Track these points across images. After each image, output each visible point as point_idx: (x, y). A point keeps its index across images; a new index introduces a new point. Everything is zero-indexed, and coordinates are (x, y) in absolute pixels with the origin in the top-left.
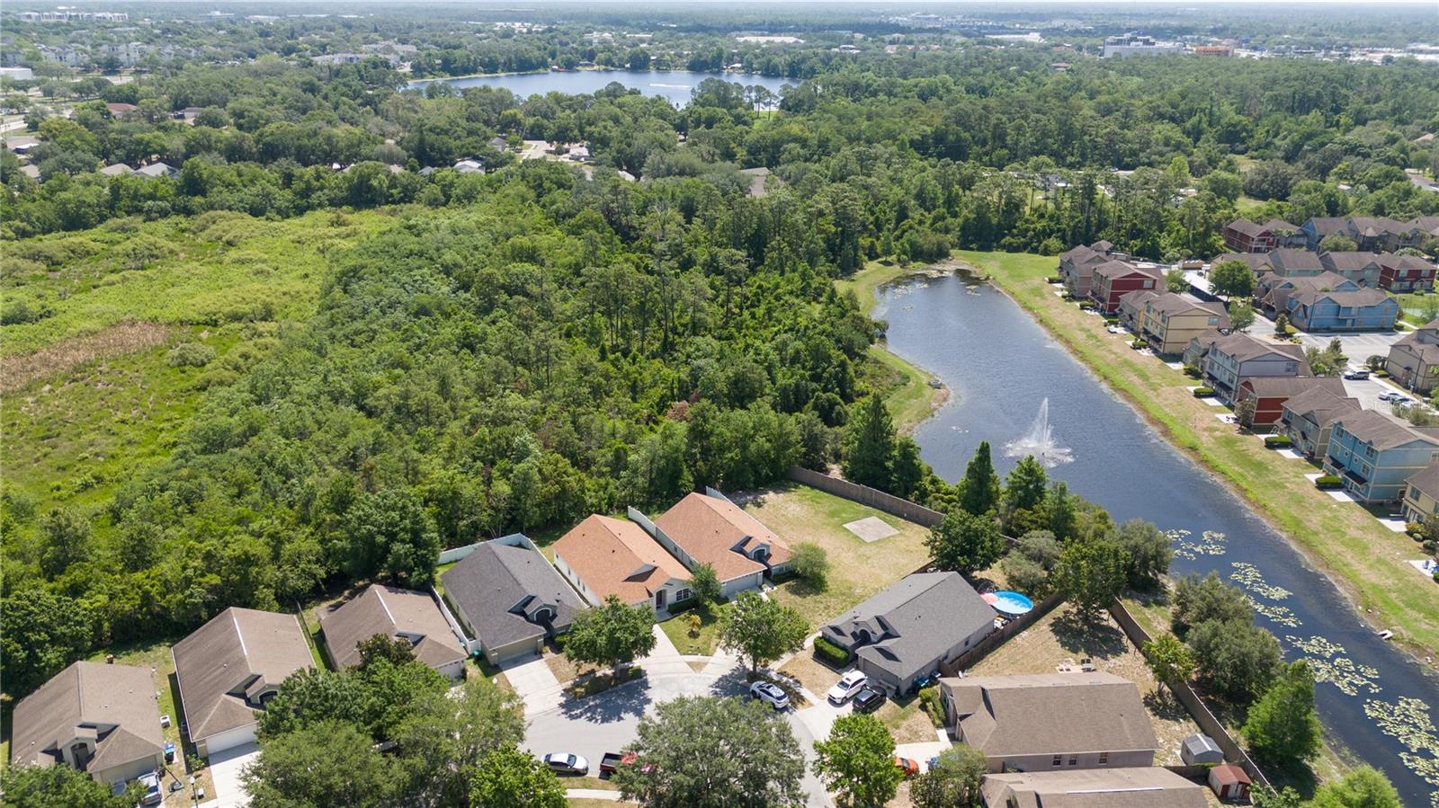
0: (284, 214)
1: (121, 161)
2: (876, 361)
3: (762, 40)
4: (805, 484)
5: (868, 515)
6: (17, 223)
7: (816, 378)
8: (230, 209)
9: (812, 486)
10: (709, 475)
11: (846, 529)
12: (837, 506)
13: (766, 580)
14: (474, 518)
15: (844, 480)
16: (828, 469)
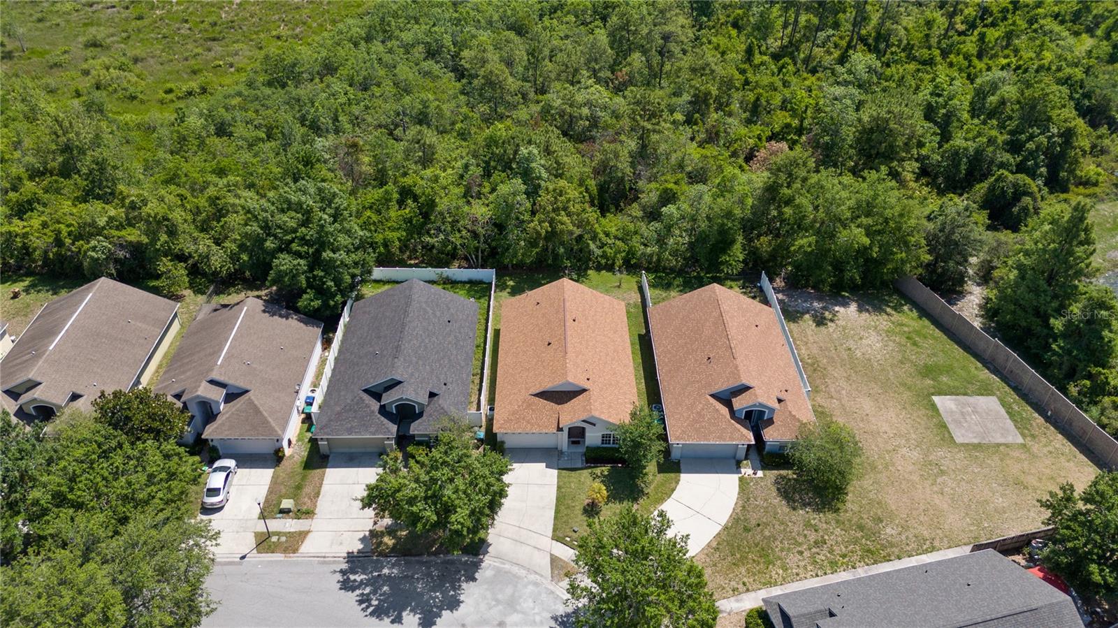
4: (915, 306)
5: (985, 390)
7: (1014, 147)
9: (924, 313)
10: (773, 256)
11: (933, 406)
12: (940, 359)
13: (754, 455)
14: (442, 236)
15: (977, 324)
16: (961, 294)
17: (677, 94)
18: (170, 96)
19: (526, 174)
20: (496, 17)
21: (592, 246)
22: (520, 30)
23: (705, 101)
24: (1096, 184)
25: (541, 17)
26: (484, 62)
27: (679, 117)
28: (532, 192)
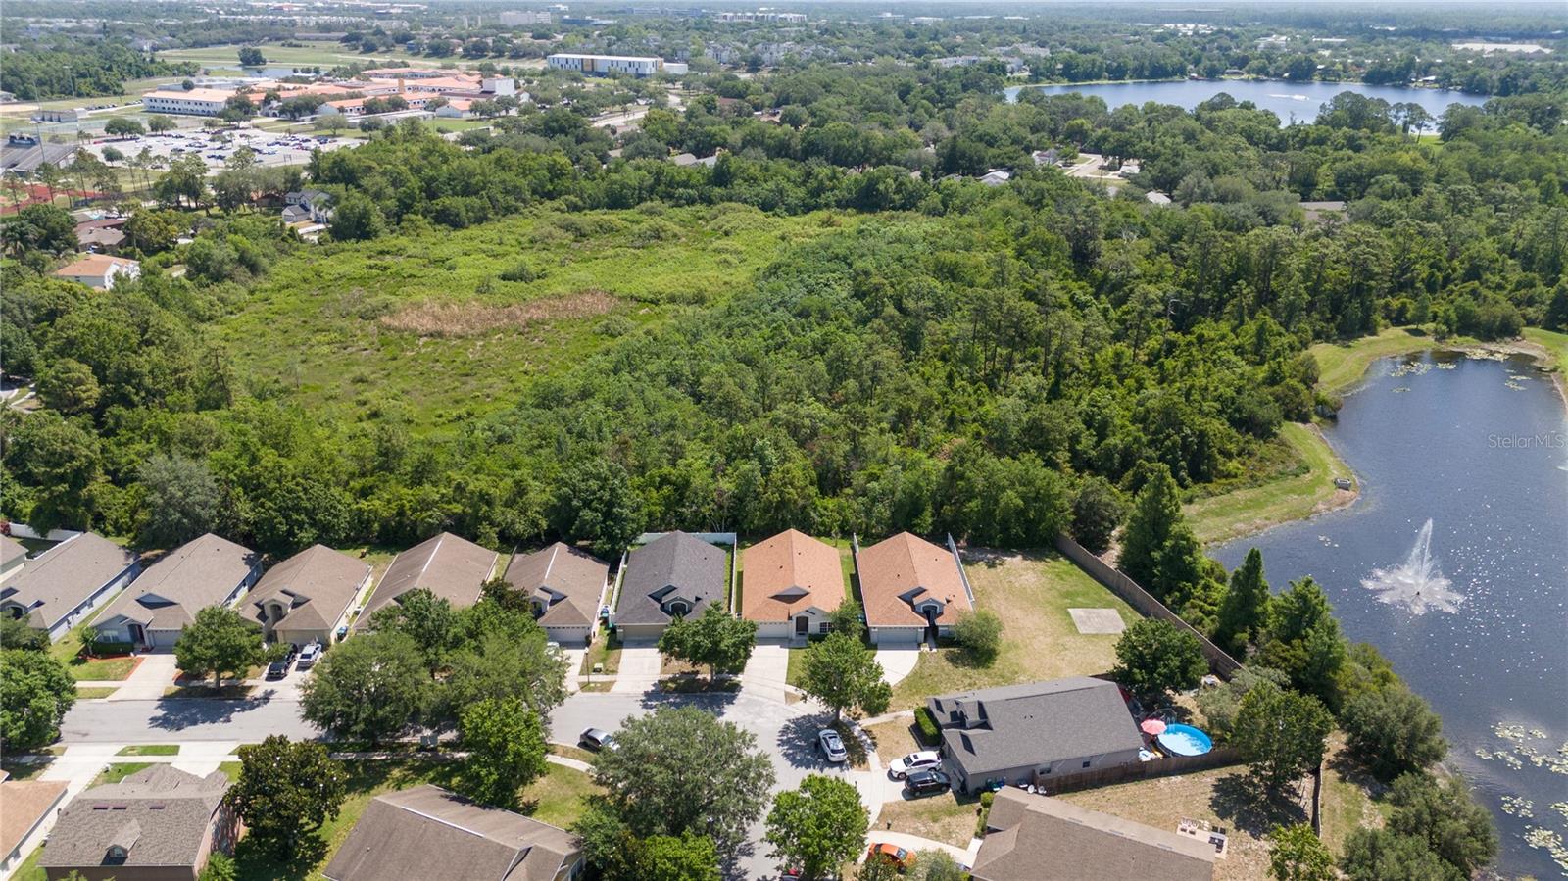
0: (792, 211)
1: (691, 152)
2: (1282, 443)
3: (1489, 47)
4: (1068, 557)
5: (1109, 605)
6: (572, 198)
7: (1155, 444)
8: (745, 201)
9: (1074, 561)
10: (955, 522)
11: (1068, 614)
12: (1080, 588)
13: (930, 639)
14: (694, 508)
15: (1113, 567)
16: (1106, 549)
17: (884, 410)
18: (441, 420)
19: (762, 459)
20: (728, 353)
21: (813, 515)
22: (749, 361)
23: (908, 414)
24: (1235, 476)
25: (767, 353)
26: (721, 386)
27: (885, 425)
28: (766, 473)
